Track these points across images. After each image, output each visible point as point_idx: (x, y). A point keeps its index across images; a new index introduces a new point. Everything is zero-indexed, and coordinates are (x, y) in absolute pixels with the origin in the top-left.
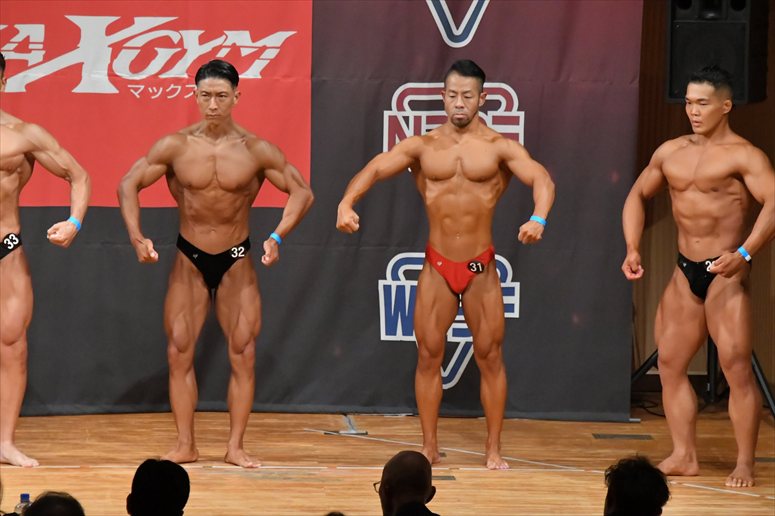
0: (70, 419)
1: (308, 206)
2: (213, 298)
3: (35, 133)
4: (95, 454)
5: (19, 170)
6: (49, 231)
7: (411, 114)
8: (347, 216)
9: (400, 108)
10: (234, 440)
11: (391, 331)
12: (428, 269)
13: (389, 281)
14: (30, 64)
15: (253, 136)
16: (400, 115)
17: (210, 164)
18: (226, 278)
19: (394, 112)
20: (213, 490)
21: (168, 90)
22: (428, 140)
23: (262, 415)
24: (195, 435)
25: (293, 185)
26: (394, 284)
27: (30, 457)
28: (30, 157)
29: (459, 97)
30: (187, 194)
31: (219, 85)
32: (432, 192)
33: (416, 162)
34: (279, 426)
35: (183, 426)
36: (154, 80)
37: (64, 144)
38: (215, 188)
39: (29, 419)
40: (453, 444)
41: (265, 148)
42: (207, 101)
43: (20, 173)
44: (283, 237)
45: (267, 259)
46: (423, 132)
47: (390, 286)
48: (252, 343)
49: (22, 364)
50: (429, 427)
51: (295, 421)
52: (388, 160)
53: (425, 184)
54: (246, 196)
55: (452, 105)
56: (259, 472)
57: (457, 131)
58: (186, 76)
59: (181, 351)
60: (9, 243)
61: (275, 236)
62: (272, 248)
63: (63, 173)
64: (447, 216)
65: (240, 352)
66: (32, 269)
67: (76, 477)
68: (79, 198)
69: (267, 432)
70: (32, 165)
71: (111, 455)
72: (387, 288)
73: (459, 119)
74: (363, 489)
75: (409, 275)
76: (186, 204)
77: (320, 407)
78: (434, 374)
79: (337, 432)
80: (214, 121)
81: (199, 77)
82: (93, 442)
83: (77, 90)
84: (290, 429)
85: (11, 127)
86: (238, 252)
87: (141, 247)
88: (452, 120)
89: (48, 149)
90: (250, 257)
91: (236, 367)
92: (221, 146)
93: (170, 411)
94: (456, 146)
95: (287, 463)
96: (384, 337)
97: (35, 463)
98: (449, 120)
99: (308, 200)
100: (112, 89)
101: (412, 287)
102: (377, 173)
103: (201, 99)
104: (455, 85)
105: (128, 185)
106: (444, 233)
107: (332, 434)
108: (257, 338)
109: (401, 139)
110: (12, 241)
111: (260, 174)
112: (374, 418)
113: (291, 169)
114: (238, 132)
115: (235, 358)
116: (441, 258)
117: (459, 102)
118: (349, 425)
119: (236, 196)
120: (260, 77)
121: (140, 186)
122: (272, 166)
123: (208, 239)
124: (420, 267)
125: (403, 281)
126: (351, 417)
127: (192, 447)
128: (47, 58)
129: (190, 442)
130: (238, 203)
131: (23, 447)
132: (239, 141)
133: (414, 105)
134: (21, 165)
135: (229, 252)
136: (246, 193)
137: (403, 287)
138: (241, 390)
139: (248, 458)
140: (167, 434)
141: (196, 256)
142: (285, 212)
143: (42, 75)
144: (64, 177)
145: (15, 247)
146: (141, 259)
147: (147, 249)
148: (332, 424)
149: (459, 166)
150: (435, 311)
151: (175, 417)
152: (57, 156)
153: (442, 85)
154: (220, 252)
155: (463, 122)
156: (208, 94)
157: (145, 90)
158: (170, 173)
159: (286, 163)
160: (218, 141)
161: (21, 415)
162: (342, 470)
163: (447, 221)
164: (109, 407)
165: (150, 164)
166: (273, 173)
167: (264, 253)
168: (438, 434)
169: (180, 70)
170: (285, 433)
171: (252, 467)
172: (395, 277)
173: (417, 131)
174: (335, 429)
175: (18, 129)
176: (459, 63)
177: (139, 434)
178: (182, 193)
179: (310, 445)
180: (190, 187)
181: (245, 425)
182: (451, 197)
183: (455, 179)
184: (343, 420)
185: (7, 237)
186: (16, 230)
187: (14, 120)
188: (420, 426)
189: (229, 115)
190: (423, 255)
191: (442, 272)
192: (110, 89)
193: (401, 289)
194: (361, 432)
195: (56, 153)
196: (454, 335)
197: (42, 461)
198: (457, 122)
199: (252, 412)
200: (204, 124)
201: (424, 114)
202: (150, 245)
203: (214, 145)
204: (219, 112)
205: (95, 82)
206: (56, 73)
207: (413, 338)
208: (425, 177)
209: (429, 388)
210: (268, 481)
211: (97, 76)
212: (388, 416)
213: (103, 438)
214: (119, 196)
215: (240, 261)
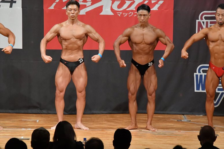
0: (99, 115)
1: (172, 49)
2: (142, 78)
3: (88, 27)
4: (106, 126)
5: (83, 39)
6: (92, 57)
7: (205, 21)
8: (184, 53)
9: (202, 19)
10: (149, 123)
11: (198, 89)
12: (210, 70)
13: (197, 73)
14: (87, 6)
15: (155, 28)
16: (201, 21)
17: (142, 36)
18: (146, 72)
19: (200, 20)
20: (142, 138)
21: (129, 14)
22: (210, 29)
23: (157, 115)
24: (137, 121)
25: (168, 42)
26: (199, 74)
27: (86, 127)
28: (87, 35)
29: (221, 16)
30: (134, 46)
31: (145, 12)
32: (211, 46)
33: (206, 36)
34: (163, 118)
35: (133, 118)
36: (124, 11)
37: (97, 31)
38: (143, 44)
39: (86, 115)
40: (218, 124)
41: (159, 31)
42: (141, 17)
43: (83, 40)
44: (165, 59)
45: (160, 65)
46: (209, 27)
47: (198, 75)
48: (154, 92)
49: (84, 98)
50: (210, 119)
51: (168, 117)
52: (197, 36)
53: (209, 43)
54: (153, 46)
55: (218, 18)
56: (156, 132)
57: (220, 26)
58: (135, 9)
59: (132, 95)
60: (80, 61)
61: (162, 58)
62: (162, 62)
63: (97, 40)
64: (216, 53)
65: (151, 95)
66: (87, 69)
67: (100, 133)
68: (101, 48)
69: (159, 120)
70: (87, 37)
71: (111, 127)
72: (197, 76)
73: (221, 23)
74: (189, 138)
75: (204, 71)
76: (134, 49)
77: (175, 113)
78: (212, 103)
79: (181, 120)
80: (142, 23)
81: (138, 10)
82: (106, 122)
83: (101, 14)
84: (166, 119)
85: (81, 25)
86: (151, 64)
87: (121, 63)
88: (218, 23)
89: (92, 33)
90: (154, 66)
91: (149, 100)
92: (145, 31)
93: (129, 113)
94: (219, 31)
95: (165, 130)
96: (196, 91)
97: (88, 129)
98: (217, 23)
99: (172, 47)
100: (112, 14)
101: (205, 75)
102: (194, 40)
103: (139, 17)
104: (219, 12)
105: (116, 44)
106: (215, 58)
107: (179, 121)
108: (156, 91)
109: (202, 29)
110: (81, 60)
111: (157, 39)
112: (193, 116)
113: (167, 38)
114: (150, 26)
115: (149, 97)
116: (214, 66)
117: (221, 17)
118: (185, 118)
119: (150, 46)
120: (157, 10)
121: (120, 44)
122: (161, 37)
123: (141, 60)
124: (207, 69)
125: (202, 73)
126: (185, 116)
127: (136, 124)
128: (92, 4)
129: (135, 123)
130: (151, 48)
131: (84, 124)
132: (151, 29)
133: (206, 18)
134: (84, 37)
135: (148, 64)
136: (153, 45)
137: (202, 75)
138: (151, 107)
139: (153, 128)
140: (128, 120)
141: (137, 65)
142: (165, 51)
143: (91, 9)
144: (97, 41)
145: (82, 62)
146: (121, 66)
147: (123, 63)
148: (179, 118)
149: (220, 38)
150: (212, 83)
151: (130, 115)
152: (95, 35)
153: (215, 12)
154: (145, 64)
155: (222, 23)
156: (141, 15)
157: (122, 14)
158: (129, 39)
159: (165, 36)
160: (144, 29)
161: (84, 114)
162: (182, 132)
163: (216, 55)
164: (110, 112)
165: (123, 37)
166: (161, 39)
167: (159, 64)
168: (213, 121)
169: (133, 8)
170: (165, 121)
171: (154, 131)
172: (199, 72)
173: (207, 26)
174: (180, 119)
175: (83, 26)
176: (221, 5)
177: (120, 120)
178: (133, 45)
179: (172, 124)
180: (136, 43)
181: (152, 118)
182: (218, 47)
183: (219, 41)
184: (183, 116)
185: (80, 59)
186: (82, 57)
187: (82, 24)
188: (207, 119)
189: (147, 21)
190: (208, 65)
191: (214, 70)
192: (111, 14)
193: (201, 76)
194: (188, 120)
195: (95, 34)
196: (218, 90)
197: (90, 128)
198: (220, 23)
199: (154, 114)
200: (140, 24)
201: (209, 21)
202: (124, 62)
203: (143, 30)
204: (144, 20)
205: (107, 11)
206: (95, 9)
207: (205, 91)
208: (209, 41)
209: (210, 107)
210: (159, 135)
211: (107, 10)
212: (197, 116)
213: (109, 121)
214: (114, 47)
215: (151, 67)
